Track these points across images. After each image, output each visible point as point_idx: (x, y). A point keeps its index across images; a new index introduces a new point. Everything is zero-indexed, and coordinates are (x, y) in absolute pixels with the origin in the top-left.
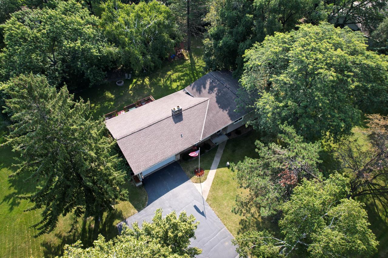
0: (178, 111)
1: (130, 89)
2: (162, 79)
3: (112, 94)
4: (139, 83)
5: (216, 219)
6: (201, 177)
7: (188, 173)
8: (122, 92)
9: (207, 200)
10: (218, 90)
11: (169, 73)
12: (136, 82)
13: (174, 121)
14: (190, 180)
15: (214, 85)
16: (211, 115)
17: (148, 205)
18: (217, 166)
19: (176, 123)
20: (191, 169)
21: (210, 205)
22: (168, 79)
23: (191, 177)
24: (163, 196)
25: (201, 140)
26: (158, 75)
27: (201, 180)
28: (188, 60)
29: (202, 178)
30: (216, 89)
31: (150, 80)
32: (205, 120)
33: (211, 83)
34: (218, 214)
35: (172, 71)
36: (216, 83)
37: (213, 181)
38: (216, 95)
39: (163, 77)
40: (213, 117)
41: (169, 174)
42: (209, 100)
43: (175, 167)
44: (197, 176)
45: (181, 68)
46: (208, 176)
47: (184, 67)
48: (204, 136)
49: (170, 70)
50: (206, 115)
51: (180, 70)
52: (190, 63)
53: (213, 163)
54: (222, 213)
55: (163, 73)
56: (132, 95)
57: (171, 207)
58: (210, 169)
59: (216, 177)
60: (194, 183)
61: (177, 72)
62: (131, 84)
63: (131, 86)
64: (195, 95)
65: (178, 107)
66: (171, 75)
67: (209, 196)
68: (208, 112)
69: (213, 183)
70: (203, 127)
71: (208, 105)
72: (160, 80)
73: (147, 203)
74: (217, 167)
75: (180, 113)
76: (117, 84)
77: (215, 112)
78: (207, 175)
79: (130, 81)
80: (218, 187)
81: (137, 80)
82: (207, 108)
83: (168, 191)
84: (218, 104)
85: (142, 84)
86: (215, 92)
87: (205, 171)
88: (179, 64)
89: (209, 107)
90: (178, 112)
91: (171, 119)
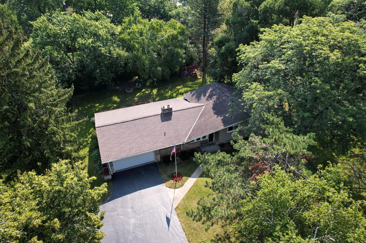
0: (168, 109)
1: (137, 96)
2: (170, 92)
3: (118, 98)
4: (147, 92)
5: (180, 233)
6: (177, 182)
7: (165, 176)
8: (128, 98)
9: (176, 208)
10: (217, 98)
11: (178, 87)
12: (144, 92)
13: (161, 119)
14: (164, 184)
15: (214, 93)
16: (203, 119)
17: (108, 201)
18: (200, 174)
19: (162, 121)
20: (169, 173)
21: (178, 215)
22: (175, 92)
23: (166, 181)
24: (128, 195)
25: (185, 141)
26: (167, 88)
27: (177, 186)
28: (200, 79)
29: (178, 184)
30: (215, 96)
31: (158, 91)
32: (195, 123)
33: (211, 91)
34: (185, 227)
35: (182, 86)
36: (217, 92)
37: (190, 189)
38: (213, 103)
39: (171, 90)
40: (205, 121)
41: (144, 173)
42: (204, 106)
43: (152, 168)
44: (173, 181)
45: (191, 84)
46: (185, 183)
47: (194, 84)
48: (189, 138)
49: (180, 85)
50: (197, 119)
51: (190, 86)
52: (202, 82)
53: (196, 171)
54: (190, 227)
55: (172, 87)
56: (136, 101)
57: (133, 208)
58: (190, 176)
59: (195, 185)
60: (167, 188)
61: (186, 87)
62: (140, 92)
63: (138, 94)
64: (192, 101)
65: (169, 105)
66: (180, 89)
67: (179, 205)
68: (200, 117)
69: (189, 191)
70: (192, 129)
71: (202, 110)
72: (168, 92)
73: (109, 198)
74: (199, 176)
75: (170, 113)
76: (126, 90)
77: (207, 117)
78: (185, 181)
79: (140, 90)
80: (194, 196)
81: (146, 90)
82: (201, 112)
83: (136, 190)
84: (214, 111)
85: (150, 93)
86: (214, 100)
87: (184, 178)
88: (191, 81)
89: (202, 112)
90: (167, 111)
91: (159, 117)
